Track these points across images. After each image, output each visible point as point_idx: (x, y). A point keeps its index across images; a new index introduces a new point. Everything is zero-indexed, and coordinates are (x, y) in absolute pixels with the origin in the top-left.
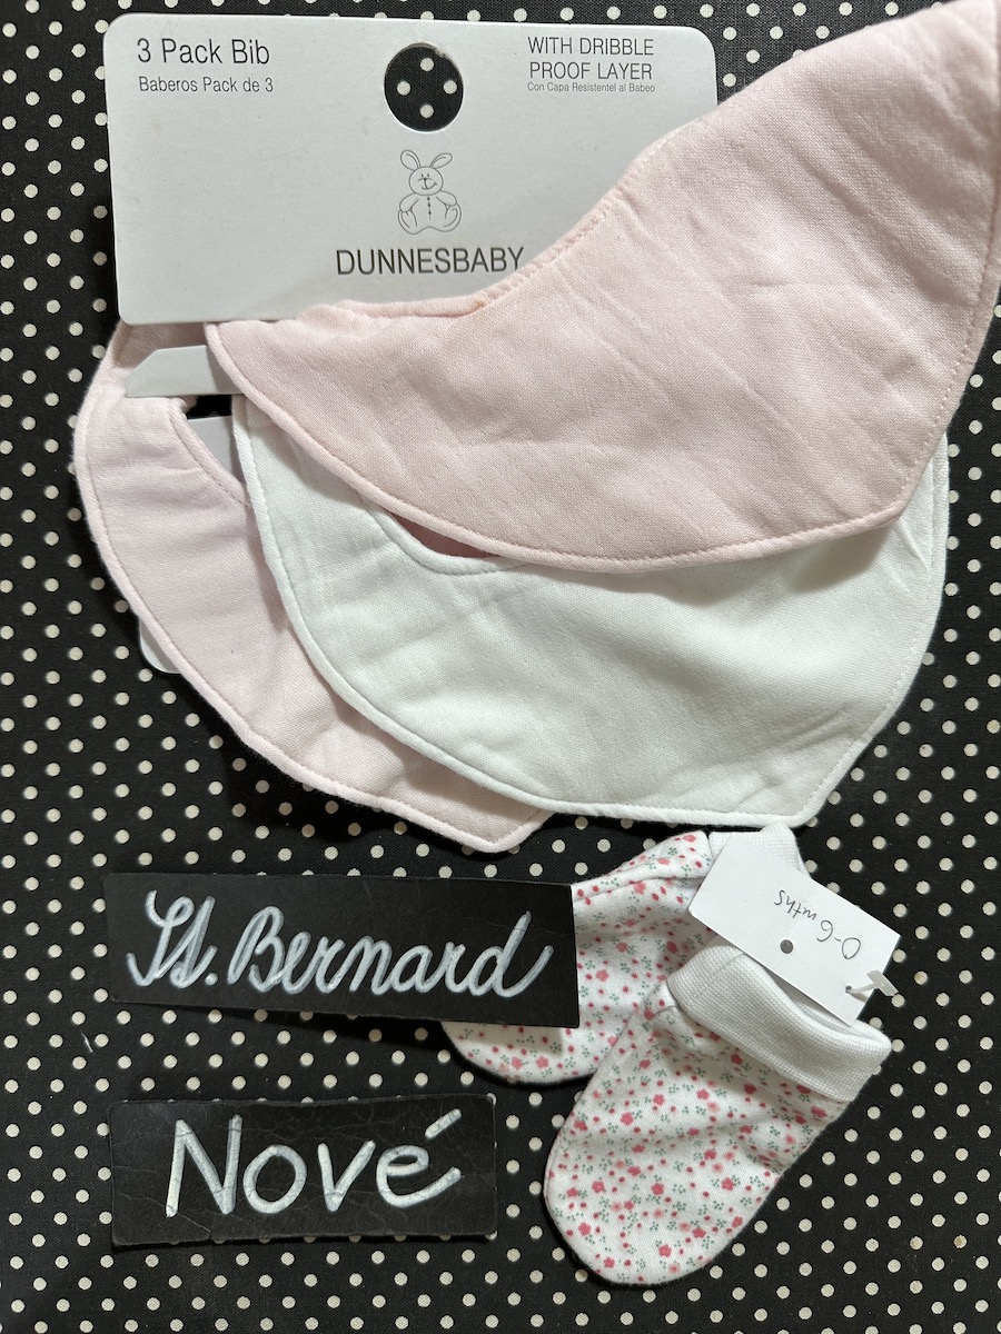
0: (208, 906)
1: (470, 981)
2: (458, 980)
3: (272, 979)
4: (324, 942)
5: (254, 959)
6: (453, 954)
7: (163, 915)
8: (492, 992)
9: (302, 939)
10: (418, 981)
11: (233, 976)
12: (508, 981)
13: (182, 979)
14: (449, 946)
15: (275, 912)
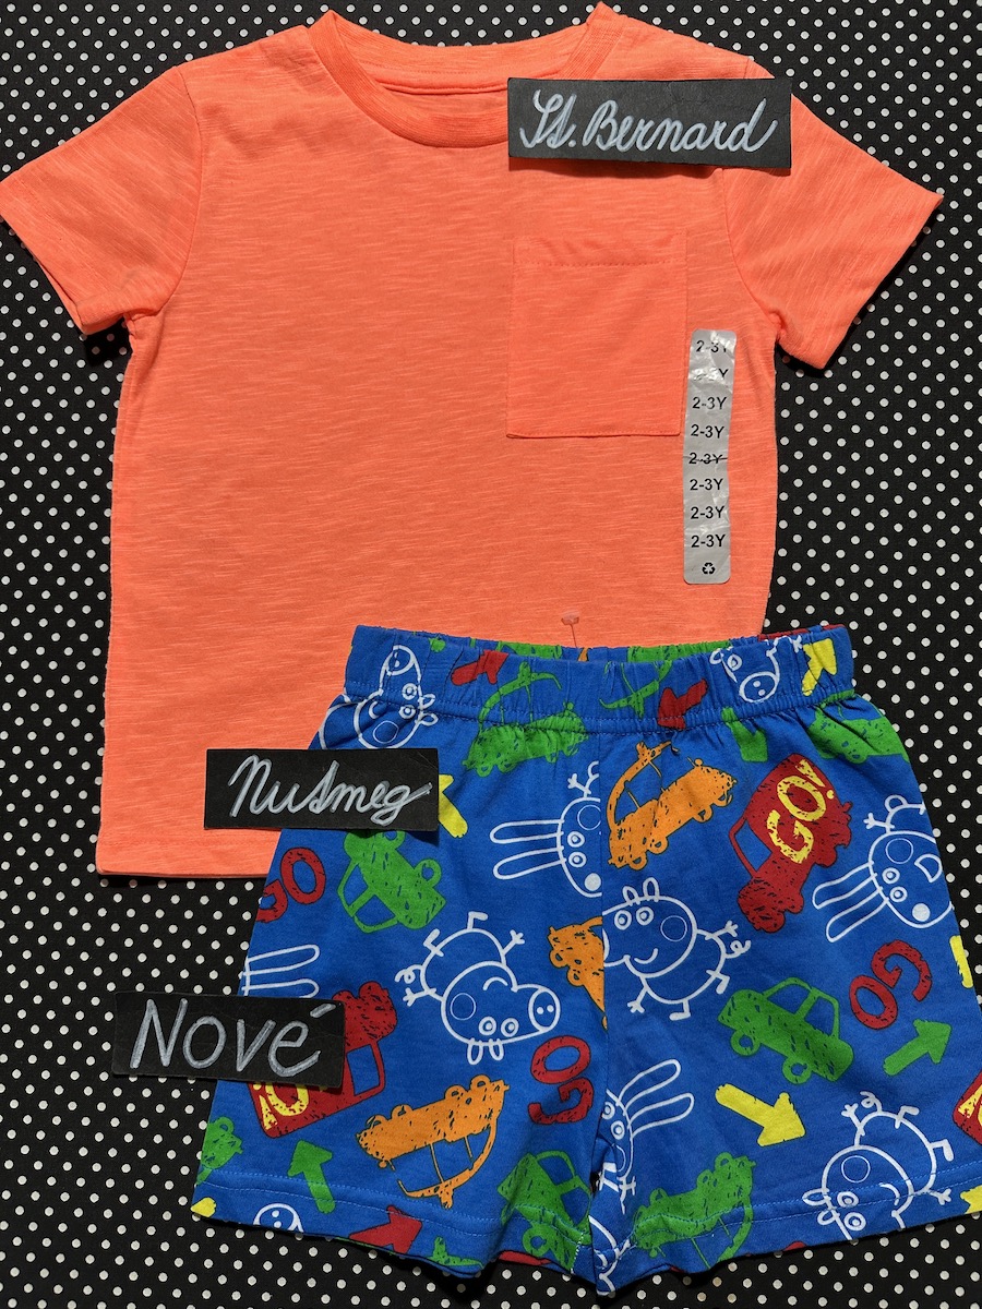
0: (572, 99)
1: (729, 143)
2: (722, 143)
3: (610, 143)
4: (642, 121)
5: (599, 131)
6: (719, 128)
7: (544, 106)
8: (741, 148)
9: (629, 120)
10: (698, 144)
11: (585, 142)
12: (751, 143)
13: (554, 144)
14: (717, 123)
15: (613, 104)
